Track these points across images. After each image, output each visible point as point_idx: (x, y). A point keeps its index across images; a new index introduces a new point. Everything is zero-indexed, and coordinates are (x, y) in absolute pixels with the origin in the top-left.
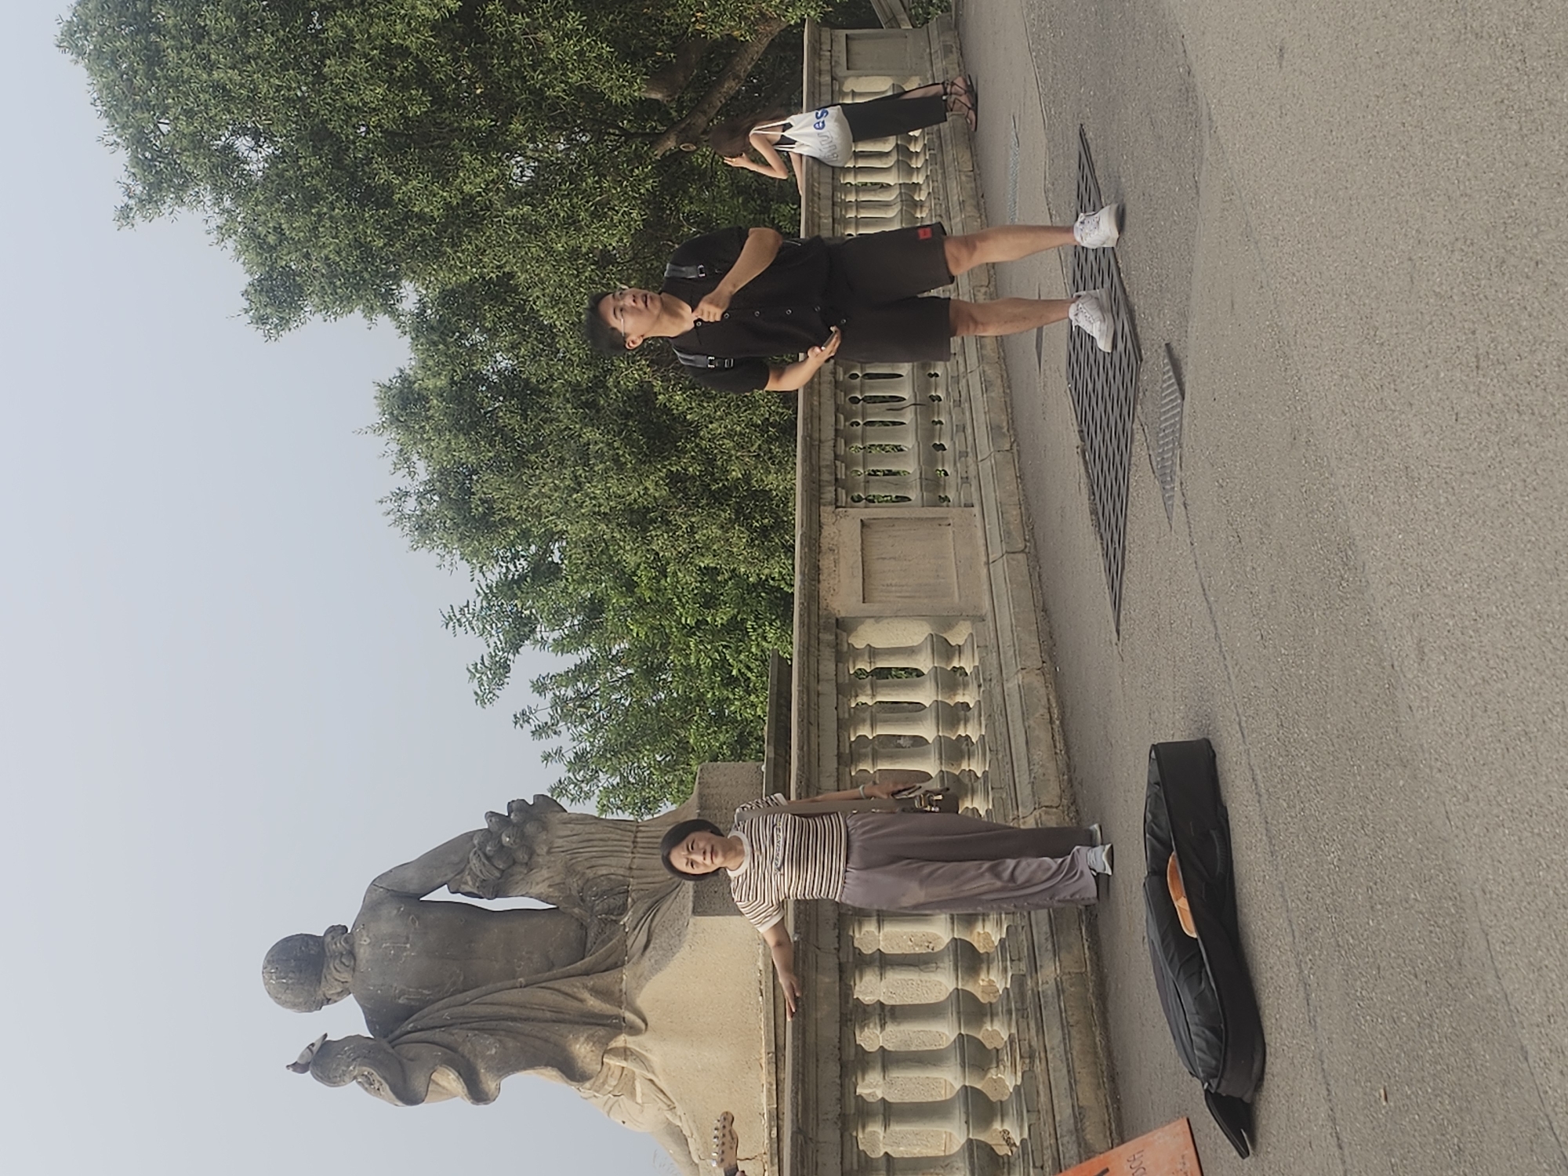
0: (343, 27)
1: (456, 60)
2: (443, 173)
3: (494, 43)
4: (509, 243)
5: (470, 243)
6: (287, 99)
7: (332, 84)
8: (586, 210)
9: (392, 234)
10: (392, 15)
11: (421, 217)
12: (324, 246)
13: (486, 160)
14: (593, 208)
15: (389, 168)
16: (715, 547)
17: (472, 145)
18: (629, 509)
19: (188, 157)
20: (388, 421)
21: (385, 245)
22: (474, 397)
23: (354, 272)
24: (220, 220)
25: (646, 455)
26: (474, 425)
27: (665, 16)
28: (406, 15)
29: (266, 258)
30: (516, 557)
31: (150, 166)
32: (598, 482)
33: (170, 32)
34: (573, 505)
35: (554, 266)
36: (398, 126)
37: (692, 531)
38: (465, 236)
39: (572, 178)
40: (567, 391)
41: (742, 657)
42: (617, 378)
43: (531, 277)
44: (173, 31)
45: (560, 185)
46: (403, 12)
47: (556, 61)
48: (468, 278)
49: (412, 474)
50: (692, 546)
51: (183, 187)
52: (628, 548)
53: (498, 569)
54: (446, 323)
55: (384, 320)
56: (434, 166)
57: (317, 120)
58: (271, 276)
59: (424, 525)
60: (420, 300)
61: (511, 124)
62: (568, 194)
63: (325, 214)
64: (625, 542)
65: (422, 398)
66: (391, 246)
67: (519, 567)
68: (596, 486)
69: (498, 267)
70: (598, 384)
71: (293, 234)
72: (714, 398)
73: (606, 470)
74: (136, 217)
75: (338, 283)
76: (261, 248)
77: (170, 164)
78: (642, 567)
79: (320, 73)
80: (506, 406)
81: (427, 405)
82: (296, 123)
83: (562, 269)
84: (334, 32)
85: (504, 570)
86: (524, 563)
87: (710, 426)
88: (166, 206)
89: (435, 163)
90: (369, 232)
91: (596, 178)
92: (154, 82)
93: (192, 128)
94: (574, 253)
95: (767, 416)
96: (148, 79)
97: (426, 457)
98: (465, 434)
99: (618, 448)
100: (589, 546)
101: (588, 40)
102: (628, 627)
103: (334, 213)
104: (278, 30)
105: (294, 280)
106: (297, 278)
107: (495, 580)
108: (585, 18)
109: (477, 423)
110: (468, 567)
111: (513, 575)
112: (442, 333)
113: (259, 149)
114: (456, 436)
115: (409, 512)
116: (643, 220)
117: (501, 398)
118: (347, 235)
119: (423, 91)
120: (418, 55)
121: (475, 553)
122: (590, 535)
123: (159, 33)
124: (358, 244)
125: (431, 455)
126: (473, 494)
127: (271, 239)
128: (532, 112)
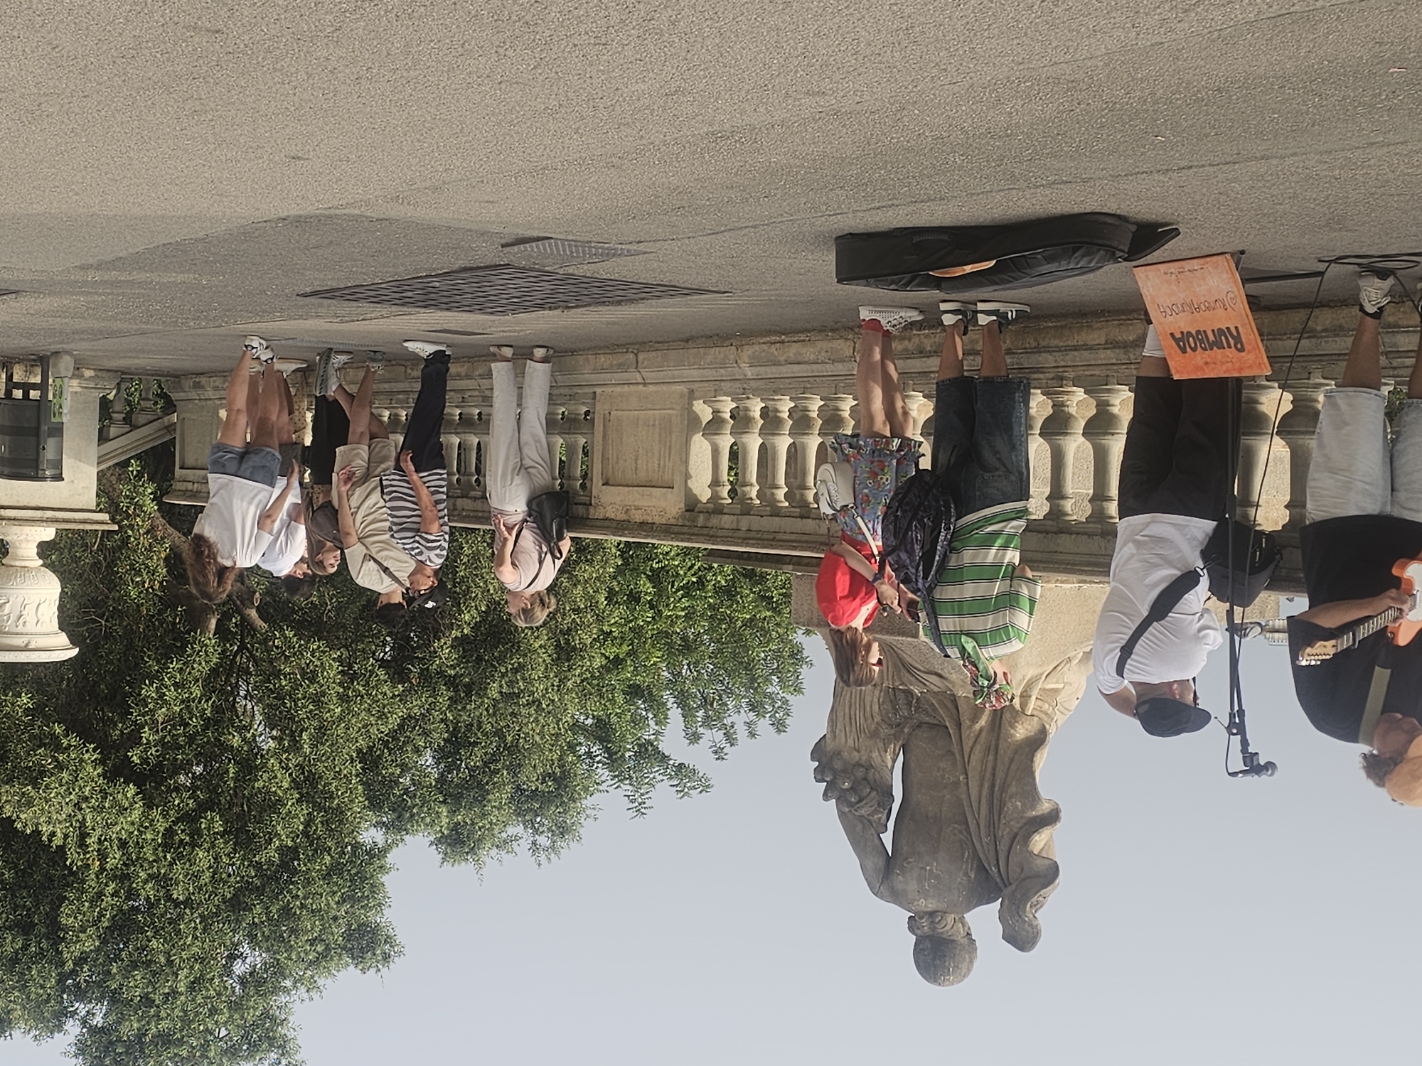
0: (146, 882)
1: (177, 789)
2: (272, 805)
3: (164, 758)
4: (332, 752)
5: (331, 784)
6: (204, 930)
7: (193, 893)
8: (308, 686)
9: (320, 850)
10: (138, 843)
11: (307, 824)
12: (328, 904)
13: (262, 768)
14: (306, 681)
15: (266, 848)
16: (591, 591)
17: (249, 779)
18: (556, 661)
19: (248, 1014)
20: (474, 857)
21: (329, 854)
22: (457, 785)
23: (351, 881)
24: (303, 989)
25: (512, 646)
26: (480, 785)
27: (147, 614)
28: (138, 830)
29: (335, 953)
30: (589, 754)
31: (255, 1046)
32: (533, 686)
33: (144, 1025)
34: (551, 707)
35: (353, 716)
36: (231, 840)
37: (577, 610)
38: (324, 788)
39: (281, 698)
40: (456, 708)
41: (682, 572)
42: (447, 666)
43: (361, 735)
44: (143, 1023)
45: (287, 708)
46: (136, 833)
47: (182, 707)
48: (359, 787)
49: (517, 838)
50: (589, 610)
51: (273, 1019)
52: (588, 663)
53: (599, 770)
54: (395, 806)
55: (391, 858)
56: (266, 811)
57: (223, 907)
58: (350, 949)
59: (561, 829)
60: (375, 826)
61: (233, 746)
62: (294, 701)
63: (301, 903)
64: (583, 666)
65: (456, 828)
66: (330, 849)
67: (598, 753)
68: (537, 688)
69: (352, 762)
70: (452, 683)
71: (317, 930)
72: (469, 588)
73: (524, 679)
74: (296, 1058)
75: (359, 894)
76: (326, 956)
77: (253, 1030)
78: (603, 651)
79: (182, 903)
80: (466, 759)
81: (462, 824)
82: (224, 924)
83: (356, 709)
84: (150, 890)
85: (600, 765)
86: (595, 748)
87: (492, 592)
88: (288, 1034)
89: (263, 810)
90: (318, 868)
91: (282, 677)
92: (185, 1040)
93: (225, 1010)
94: (343, 698)
95: (485, 544)
96: (182, 1045)
97: (505, 826)
98: (488, 794)
99: (507, 669)
100: (585, 695)
101: (166, 679)
102: (652, 665)
103: (301, 895)
104: (147, 937)
105: (353, 930)
106: (353, 927)
107: (608, 773)
108: (147, 682)
109: (479, 783)
110: (597, 795)
111: (605, 757)
112: (403, 809)
113: (244, 955)
114: (489, 801)
115: (549, 841)
116: (319, 641)
117: (458, 762)
118: (320, 885)
119: (202, 818)
120: (173, 821)
121: (586, 789)
122: (577, 694)
123: (145, 1035)
124: (327, 876)
125: (503, 822)
126: (537, 789)
127: (320, 948)
128: (223, 728)
